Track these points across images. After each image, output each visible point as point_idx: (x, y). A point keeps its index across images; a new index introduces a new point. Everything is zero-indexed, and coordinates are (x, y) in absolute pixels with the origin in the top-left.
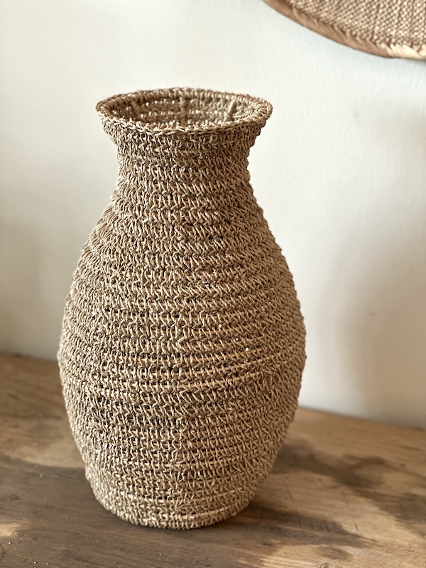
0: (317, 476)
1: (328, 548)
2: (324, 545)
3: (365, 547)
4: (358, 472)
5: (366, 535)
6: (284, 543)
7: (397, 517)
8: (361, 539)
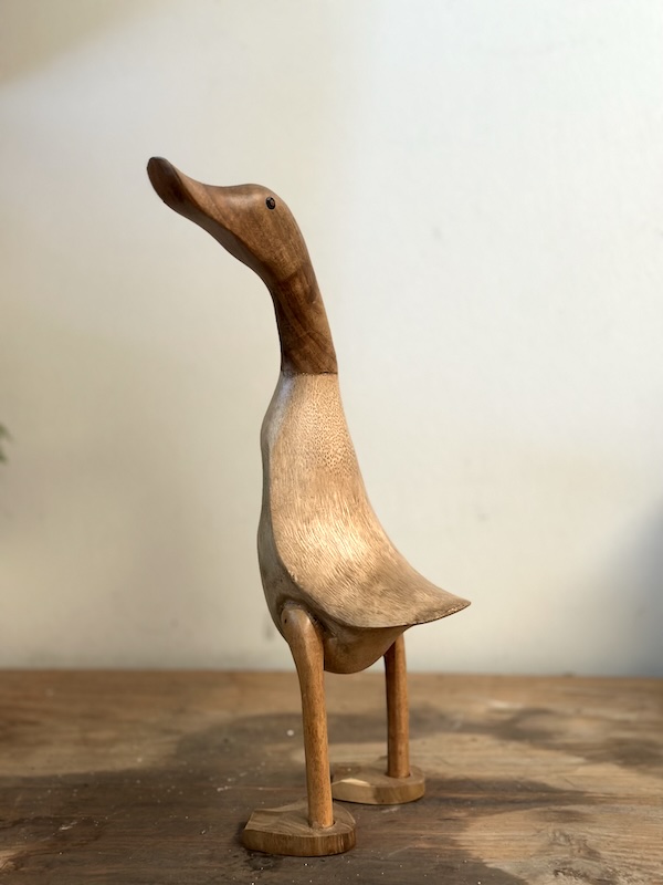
0: (466, 737)
1: (545, 812)
2: (538, 809)
3: (602, 802)
4: (520, 725)
5: (590, 790)
6: (474, 815)
7: (618, 764)
8: (588, 795)
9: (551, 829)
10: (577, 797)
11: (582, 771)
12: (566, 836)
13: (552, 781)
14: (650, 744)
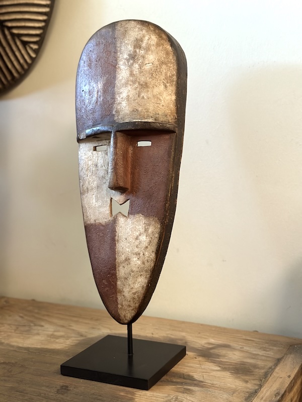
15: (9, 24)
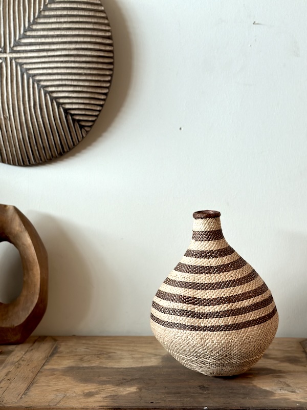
9: (276, 380)
10: (280, 372)
11: (279, 365)
12: (280, 382)
13: (272, 368)
14: (296, 357)
15: (73, 112)
